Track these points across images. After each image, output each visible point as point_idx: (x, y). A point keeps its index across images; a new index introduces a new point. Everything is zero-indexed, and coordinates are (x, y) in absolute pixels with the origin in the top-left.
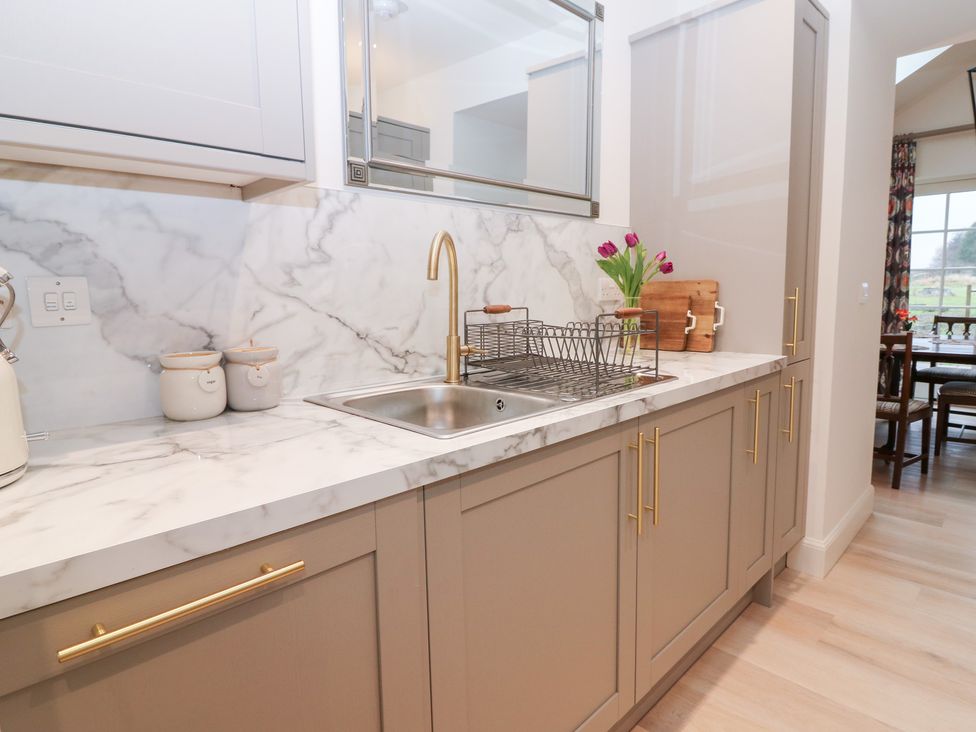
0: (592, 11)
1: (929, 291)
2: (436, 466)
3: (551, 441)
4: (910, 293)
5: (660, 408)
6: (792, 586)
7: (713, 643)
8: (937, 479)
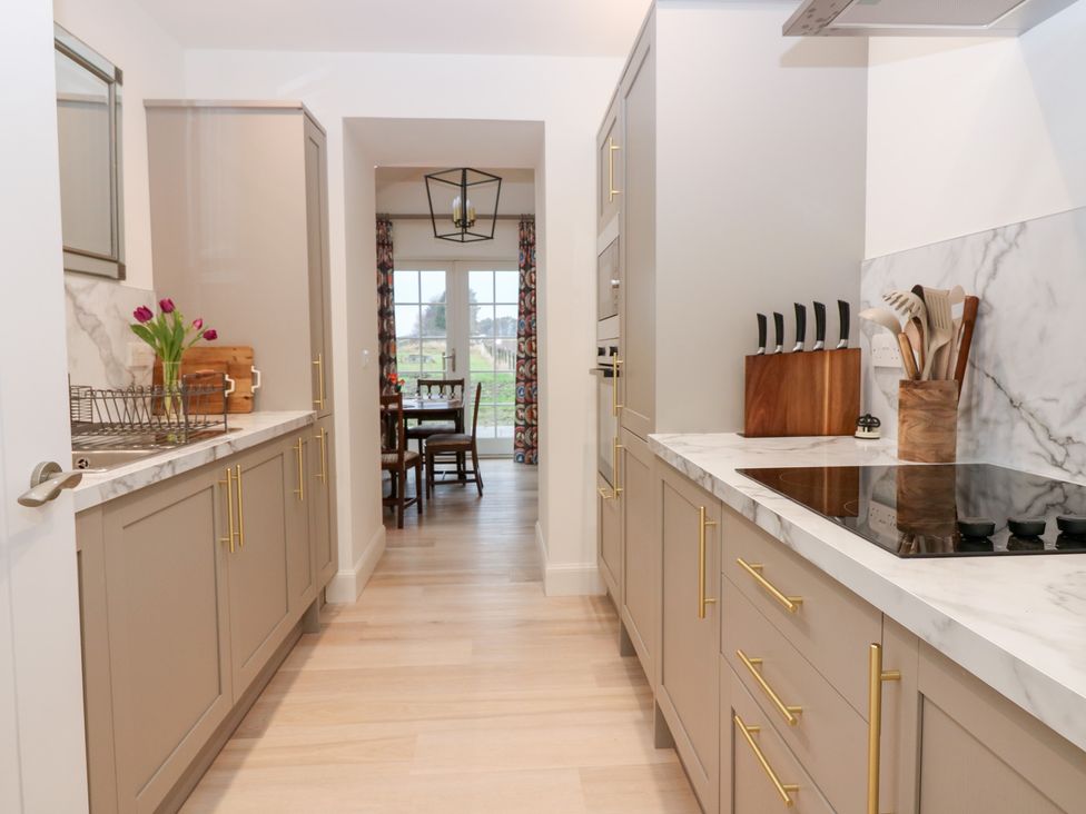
0: (112, 74)
1: (413, 358)
2: (116, 485)
3: (178, 472)
4: (398, 360)
5: (241, 449)
6: (333, 614)
7: (279, 667)
8: (431, 515)
